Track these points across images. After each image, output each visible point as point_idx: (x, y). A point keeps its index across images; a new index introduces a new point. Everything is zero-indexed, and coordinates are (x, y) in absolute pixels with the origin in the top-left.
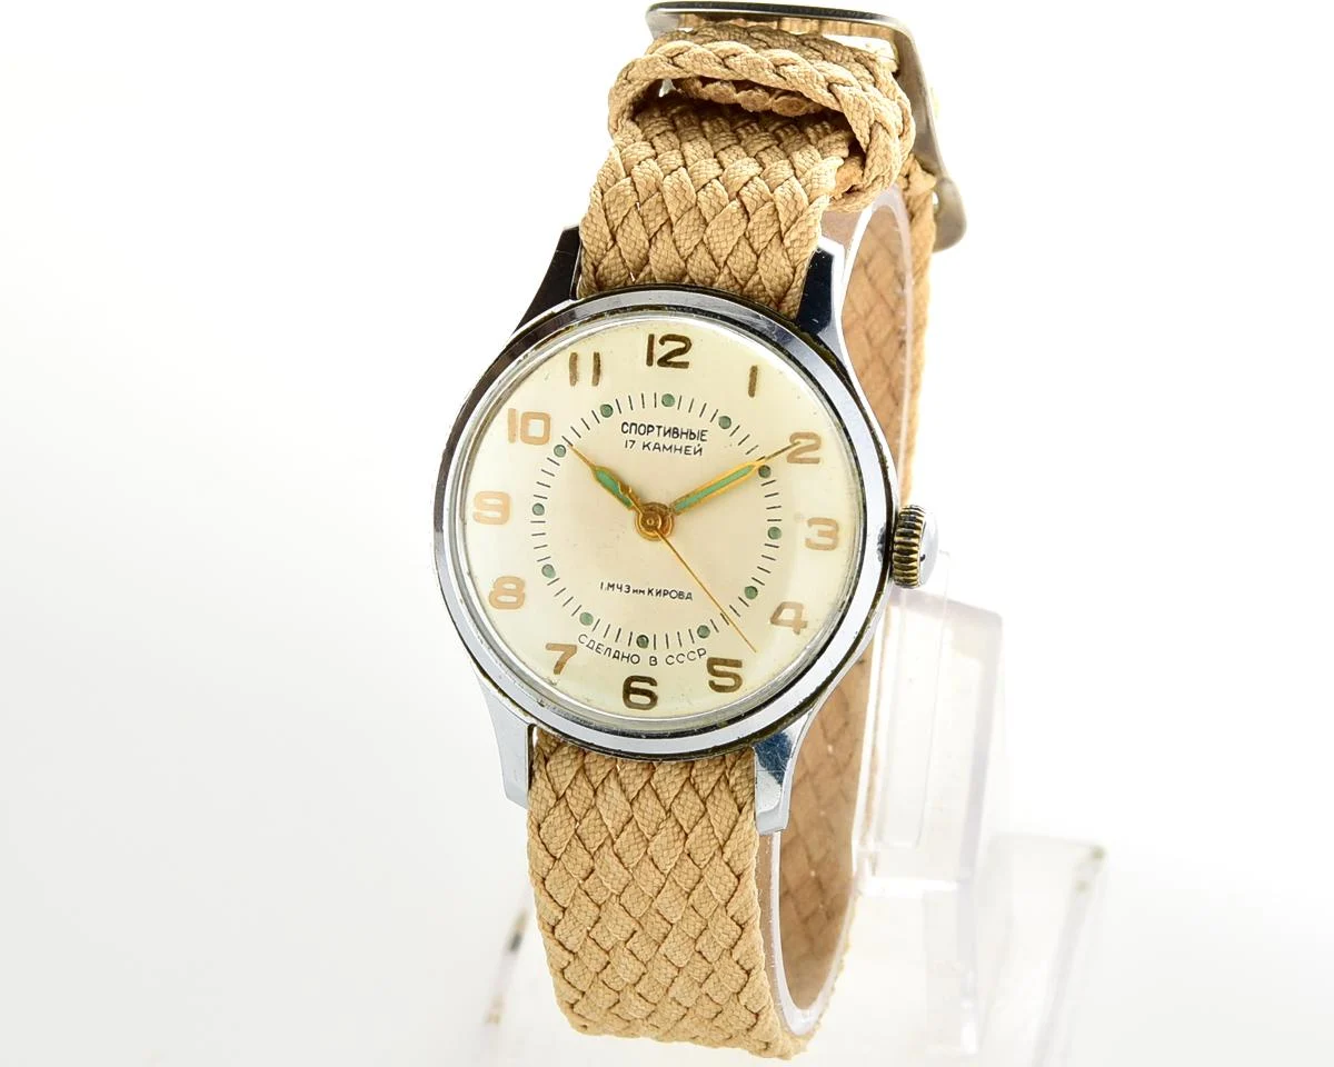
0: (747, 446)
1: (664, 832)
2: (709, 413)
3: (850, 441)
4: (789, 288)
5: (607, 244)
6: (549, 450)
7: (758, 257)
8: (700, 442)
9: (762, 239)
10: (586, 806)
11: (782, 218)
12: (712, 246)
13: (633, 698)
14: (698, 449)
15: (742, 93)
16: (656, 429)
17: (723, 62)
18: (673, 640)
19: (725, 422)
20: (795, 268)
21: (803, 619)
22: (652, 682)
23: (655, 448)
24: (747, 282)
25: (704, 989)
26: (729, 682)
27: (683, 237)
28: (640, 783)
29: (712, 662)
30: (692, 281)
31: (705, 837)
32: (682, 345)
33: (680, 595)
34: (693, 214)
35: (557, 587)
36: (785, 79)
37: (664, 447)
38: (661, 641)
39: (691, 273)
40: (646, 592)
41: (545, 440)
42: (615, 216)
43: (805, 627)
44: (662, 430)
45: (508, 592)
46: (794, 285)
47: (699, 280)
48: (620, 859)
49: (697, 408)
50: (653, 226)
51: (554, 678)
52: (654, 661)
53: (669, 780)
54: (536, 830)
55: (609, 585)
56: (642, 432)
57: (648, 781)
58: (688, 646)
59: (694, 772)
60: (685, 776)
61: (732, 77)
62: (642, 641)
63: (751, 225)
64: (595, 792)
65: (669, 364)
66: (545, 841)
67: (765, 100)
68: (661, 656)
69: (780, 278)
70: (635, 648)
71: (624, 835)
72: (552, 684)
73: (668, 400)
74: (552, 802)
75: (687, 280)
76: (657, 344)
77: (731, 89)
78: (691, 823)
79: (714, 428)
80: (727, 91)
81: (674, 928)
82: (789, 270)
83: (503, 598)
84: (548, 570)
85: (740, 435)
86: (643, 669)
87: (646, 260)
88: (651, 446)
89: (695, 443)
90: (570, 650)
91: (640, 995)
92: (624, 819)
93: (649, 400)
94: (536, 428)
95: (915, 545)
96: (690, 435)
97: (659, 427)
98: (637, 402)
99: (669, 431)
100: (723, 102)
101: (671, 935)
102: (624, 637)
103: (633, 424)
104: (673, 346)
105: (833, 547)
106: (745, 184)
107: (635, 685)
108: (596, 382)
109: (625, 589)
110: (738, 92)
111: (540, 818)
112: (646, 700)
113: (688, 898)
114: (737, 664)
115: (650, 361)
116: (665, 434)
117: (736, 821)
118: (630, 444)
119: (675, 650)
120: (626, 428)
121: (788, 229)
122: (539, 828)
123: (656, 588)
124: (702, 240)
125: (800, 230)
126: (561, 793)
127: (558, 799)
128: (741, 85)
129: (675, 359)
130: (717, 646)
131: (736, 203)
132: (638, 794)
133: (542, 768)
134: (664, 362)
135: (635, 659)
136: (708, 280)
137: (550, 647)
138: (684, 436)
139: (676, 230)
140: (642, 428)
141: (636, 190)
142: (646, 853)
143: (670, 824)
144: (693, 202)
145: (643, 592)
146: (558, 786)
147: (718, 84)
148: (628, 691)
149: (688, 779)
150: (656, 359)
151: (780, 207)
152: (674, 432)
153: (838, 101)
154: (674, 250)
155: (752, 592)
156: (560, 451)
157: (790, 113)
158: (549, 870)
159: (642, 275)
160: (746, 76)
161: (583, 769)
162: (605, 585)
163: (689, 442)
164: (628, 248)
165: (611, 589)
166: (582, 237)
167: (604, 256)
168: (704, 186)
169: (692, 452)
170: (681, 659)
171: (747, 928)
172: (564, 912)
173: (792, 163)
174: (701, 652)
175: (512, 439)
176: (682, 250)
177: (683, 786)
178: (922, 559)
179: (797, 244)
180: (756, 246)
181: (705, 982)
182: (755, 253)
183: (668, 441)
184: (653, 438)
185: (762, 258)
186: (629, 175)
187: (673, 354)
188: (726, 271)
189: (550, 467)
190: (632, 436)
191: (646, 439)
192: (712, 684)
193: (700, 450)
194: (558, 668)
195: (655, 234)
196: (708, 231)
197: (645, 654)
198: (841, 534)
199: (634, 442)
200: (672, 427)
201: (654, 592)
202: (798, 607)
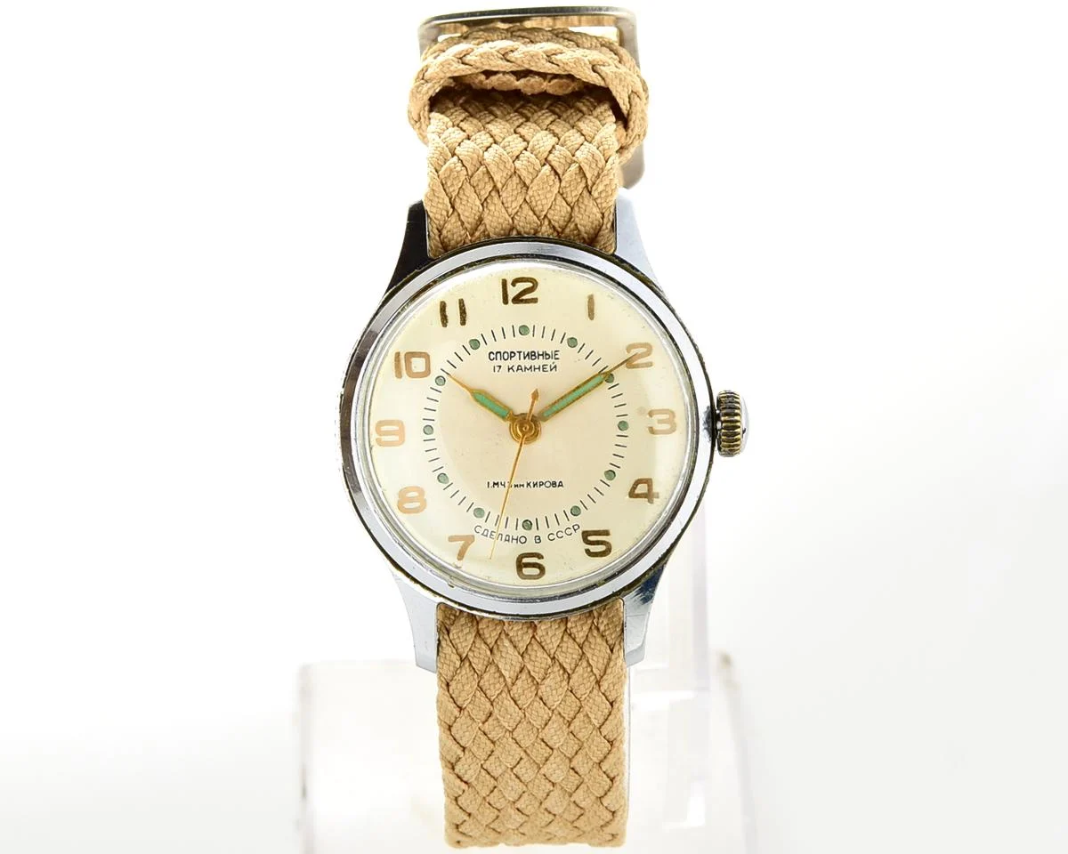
0: (593, 358)
1: (552, 676)
2: (558, 337)
3: (676, 345)
4: (600, 230)
5: (448, 212)
6: (431, 380)
7: (572, 208)
8: (553, 360)
9: (574, 194)
10: (485, 663)
11: (588, 175)
12: (534, 203)
13: (526, 571)
14: (553, 366)
15: (523, 81)
16: (517, 354)
17: (504, 57)
18: (552, 520)
19: (572, 342)
20: (603, 214)
21: (654, 490)
22: (540, 556)
23: (518, 369)
24: (563, 230)
25: (572, 799)
26: (601, 548)
27: (510, 199)
28: (527, 639)
29: (586, 535)
30: (519, 233)
31: (586, 675)
32: (530, 285)
33: (554, 484)
34: (515, 179)
35: (451, 490)
36: (558, 65)
37: (526, 368)
38: (542, 523)
39: (518, 228)
40: (525, 485)
41: (427, 372)
42: (451, 189)
43: (656, 497)
44: (522, 354)
45: (411, 500)
46: (604, 227)
47: (525, 233)
48: (515, 702)
49: (548, 334)
50: (484, 194)
51: (459, 563)
52: (538, 539)
53: (550, 634)
54: (445, 688)
55: (494, 484)
56: (506, 358)
57: (533, 637)
58: (564, 523)
59: (569, 625)
60: (563, 629)
61: (515, 69)
62: (527, 525)
63: (563, 184)
64: (491, 651)
65: (522, 301)
66: (453, 695)
67: (541, 84)
68: (543, 535)
69: (592, 223)
70: (522, 532)
71: (519, 683)
72: (457, 567)
73: (524, 330)
74: (458, 663)
75: (514, 233)
76: (509, 287)
77: (512, 78)
78: (573, 666)
79: (564, 348)
80: (509, 80)
81: (555, 751)
82: (599, 216)
83: (407, 506)
84: (442, 478)
85: (585, 351)
86: (531, 547)
87: (481, 220)
88: (515, 368)
89: (550, 362)
90: (469, 540)
91: (518, 809)
92: (518, 669)
93: (509, 332)
94: (418, 365)
95: (737, 421)
96: (545, 355)
97: (520, 352)
98: (499, 334)
99: (528, 354)
100: (505, 89)
101: (552, 758)
102: (512, 523)
103: (497, 353)
104: (521, 286)
105: (673, 430)
106: (550, 152)
107: (525, 560)
108: (463, 322)
109: (507, 485)
110: (518, 80)
111: (449, 678)
112: (536, 571)
113: (569, 725)
114: (606, 533)
115: (505, 301)
116: (525, 358)
117: (610, 659)
118: (497, 369)
119: (554, 528)
120: (492, 356)
121: (594, 184)
122: (448, 685)
123: (532, 481)
124: (525, 200)
125: (605, 183)
126: (464, 655)
127: (462, 660)
128: (519, 74)
129: (524, 297)
130: (588, 522)
131: (547, 167)
132: (527, 649)
133: (446, 637)
134: (517, 300)
135: (523, 539)
136: (532, 231)
137: (452, 539)
138: (541, 357)
139: (504, 195)
140: (506, 355)
141: (464, 166)
142: (536, 694)
143: (556, 668)
144: (513, 171)
145: (523, 486)
146: (461, 650)
147: (501, 75)
148: (520, 566)
149: (566, 630)
150: (510, 297)
151: (586, 168)
152: (532, 355)
153: (603, 79)
154: (503, 210)
155: (610, 474)
156: (440, 380)
157: (560, 92)
158: (456, 718)
159: (477, 234)
160: (527, 66)
161: (478, 634)
162: (491, 484)
163: (545, 362)
164: (467, 214)
165: (496, 486)
166: (427, 208)
167: (445, 222)
168: (518, 157)
169: (548, 369)
170: (560, 535)
171: (616, 744)
172: (464, 751)
173: (580, 131)
174: (576, 527)
175: (399, 375)
176: (510, 210)
177: (562, 637)
178: (744, 432)
179: (603, 195)
180: (569, 199)
181: (574, 792)
182: (569, 205)
183: (528, 363)
184: (515, 362)
185: (576, 209)
186: (453, 155)
187: (521, 294)
188: (546, 223)
189: (434, 395)
190: (499, 362)
191: (510, 363)
192: (588, 551)
193: (555, 367)
194: (461, 556)
195: (486, 200)
196: (530, 192)
197: (530, 534)
198: (676, 420)
199: (500, 367)
200: (530, 351)
201: (532, 484)
202: (648, 482)
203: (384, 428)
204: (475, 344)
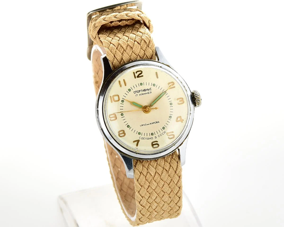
0: (160, 88)
1: (164, 172)
2: (150, 84)
4: (152, 56)
5: (114, 58)
6: (120, 101)
7: (145, 51)
8: (150, 90)
9: (144, 48)
10: (146, 173)
11: (147, 42)
12: (135, 52)
13: (154, 146)
15: (121, 22)
16: (141, 91)
17: (115, 17)
18: (158, 132)
19: (154, 85)
20: (153, 51)
21: (182, 119)
22: (157, 142)
24: (143, 57)
25: (169, 205)
26: (172, 136)
27: (129, 52)
28: (156, 164)
29: (167, 134)
30: (132, 60)
31: (172, 171)
32: (141, 72)
33: (157, 122)
34: (129, 47)
35: (131, 129)
36: (129, 17)
37: (144, 94)
38: (156, 133)
39: (132, 59)
40: (150, 124)
42: (113, 52)
43: (183, 120)
44: (142, 90)
45: (121, 134)
46: (153, 55)
48: (155, 181)
49: (148, 84)
50: (122, 52)
51: (137, 148)
53: (161, 162)
54: (137, 181)
55: (142, 125)
57: (157, 164)
58: (162, 132)
59: (165, 159)
60: (164, 160)
61: (118, 20)
62: (152, 134)
63: (141, 45)
64: (147, 169)
66: (139, 183)
67: (125, 22)
68: (157, 136)
69: (151, 54)
70: (151, 136)
71: (156, 176)
73: (141, 84)
74: (140, 174)
75: (131, 61)
76: (135, 74)
77: (118, 22)
78: (169, 169)
79: (152, 87)
80: (117, 23)
81: (165, 193)
82: (152, 52)
83: (121, 135)
84: (128, 126)
85: (158, 87)
86: (154, 140)
87: (122, 59)
88: (141, 94)
89: (149, 91)
90: (138, 141)
91: (155, 211)
92: (155, 173)
93: (137, 85)
94: (116, 98)
96: (148, 90)
97: (141, 90)
98: (135, 86)
99: (144, 90)
100: (116, 25)
101: (165, 195)
102: (148, 134)
103: (136, 91)
105: (183, 103)
106: (135, 38)
107: (154, 143)
108: (126, 85)
109: (145, 125)
110: (119, 23)
111: (138, 178)
112: (157, 146)
113: (169, 185)
114: (173, 132)
115: (135, 77)
116: (143, 91)
117: (177, 165)
118: (136, 95)
119: (159, 134)
120: (135, 92)
121: (149, 44)
122: (138, 180)
123: (151, 123)
124: (132, 52)
125: (152, 43)
126: (141, 172)
127: (140, 173)
128: (120, 21)
129: (140, 76)
130: (167, 130)
131: (136, 42)
132: (156, 167)
133: (135, 168)
134: (138, 77)
135: (152, 138)
136: (135, 59)
137: (134, 142)
139: (127, 51)
140: (138, 91)
141: (115, 46)
142: (160, 178)
143: (165, 170)
144: (127, 44)
146: (140, 171)
147: (115, 22)
148: (153, 145)
149: (165, 160)
151: (146, 40)
152: (145, 90)
153: (142, 18)
154: (128, 55)
155: (170, 117)
156: (123, 101)
157: (131, 24)
158: (141, 189)
159: (122, 63)
160: (121, 19)
161: (143, 166)
162: (141, 125)
163: (148, 91)
164: (118, 58)
165: (142, 126)
166: (108, 58)
167: (113, 61)
168: (127, 41)
169: (149, 93)
170: (161, 135)
171: (181, 188)
172: (142, 198)
173: (140, 32)
174: (165, 132)
175: (112, 102)
176: (129, 55)
177: (164, 162)
179: (152, 46)
180: (144, 49)
181: (170, 203)
182: (144, 51)
183: (144, 92)
184: (141, 93)
185: (146, 51)
186: (111, 43)
187: (139, 74)
188: (139, 56)
189: (122, 105)
190: (137, 94)
191: (139, 93)
192: (169, 138)
193: (151, 92)
194: (137, 145)
195: (122, 53)
196: (133, 49)
197: (154, 136)
198: (184, 100)
199: (137, 95)
200: (144, 89)
201: (151, 124)
202: (180, 117)
203: (111, 116)
204: (129, 90)
